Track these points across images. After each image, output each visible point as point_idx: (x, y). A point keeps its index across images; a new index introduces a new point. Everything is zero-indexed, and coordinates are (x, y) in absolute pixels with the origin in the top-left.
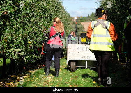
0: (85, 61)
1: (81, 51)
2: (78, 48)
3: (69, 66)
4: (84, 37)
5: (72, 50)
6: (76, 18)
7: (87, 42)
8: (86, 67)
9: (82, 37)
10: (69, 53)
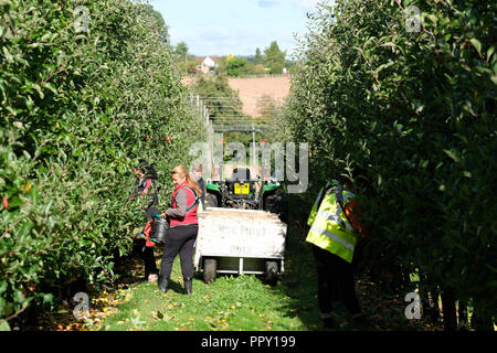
0: (239, 258)
2: (222, 228)
3: (201, 270)
4: (242, 182)
6: (209, 63)
7: (251, 196)
8: (241, 272)
9: (239, 182)
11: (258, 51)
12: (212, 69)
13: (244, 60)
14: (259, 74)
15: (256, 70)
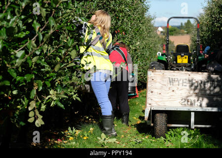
0: (190, 112)
1: (178, 88)
2: (171, 81)
3: (152, 125)
4: (183, 55)
5: (158, 85)
6: (161, 29)
7: (189, 64)
9: (180, 55)
10: (151, 94)
11: (182, 24)
12: (162, 32)
13: (176, 28)
14: (182, 34)
15: (181, 32)
